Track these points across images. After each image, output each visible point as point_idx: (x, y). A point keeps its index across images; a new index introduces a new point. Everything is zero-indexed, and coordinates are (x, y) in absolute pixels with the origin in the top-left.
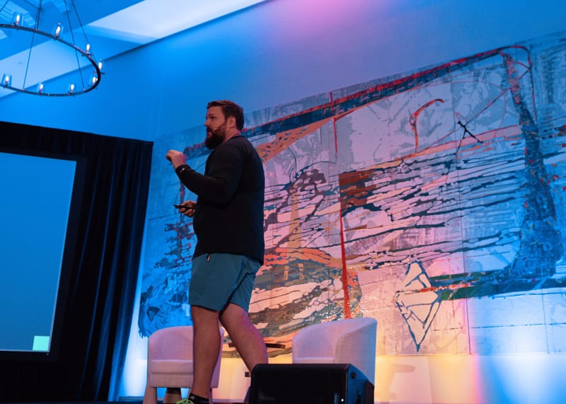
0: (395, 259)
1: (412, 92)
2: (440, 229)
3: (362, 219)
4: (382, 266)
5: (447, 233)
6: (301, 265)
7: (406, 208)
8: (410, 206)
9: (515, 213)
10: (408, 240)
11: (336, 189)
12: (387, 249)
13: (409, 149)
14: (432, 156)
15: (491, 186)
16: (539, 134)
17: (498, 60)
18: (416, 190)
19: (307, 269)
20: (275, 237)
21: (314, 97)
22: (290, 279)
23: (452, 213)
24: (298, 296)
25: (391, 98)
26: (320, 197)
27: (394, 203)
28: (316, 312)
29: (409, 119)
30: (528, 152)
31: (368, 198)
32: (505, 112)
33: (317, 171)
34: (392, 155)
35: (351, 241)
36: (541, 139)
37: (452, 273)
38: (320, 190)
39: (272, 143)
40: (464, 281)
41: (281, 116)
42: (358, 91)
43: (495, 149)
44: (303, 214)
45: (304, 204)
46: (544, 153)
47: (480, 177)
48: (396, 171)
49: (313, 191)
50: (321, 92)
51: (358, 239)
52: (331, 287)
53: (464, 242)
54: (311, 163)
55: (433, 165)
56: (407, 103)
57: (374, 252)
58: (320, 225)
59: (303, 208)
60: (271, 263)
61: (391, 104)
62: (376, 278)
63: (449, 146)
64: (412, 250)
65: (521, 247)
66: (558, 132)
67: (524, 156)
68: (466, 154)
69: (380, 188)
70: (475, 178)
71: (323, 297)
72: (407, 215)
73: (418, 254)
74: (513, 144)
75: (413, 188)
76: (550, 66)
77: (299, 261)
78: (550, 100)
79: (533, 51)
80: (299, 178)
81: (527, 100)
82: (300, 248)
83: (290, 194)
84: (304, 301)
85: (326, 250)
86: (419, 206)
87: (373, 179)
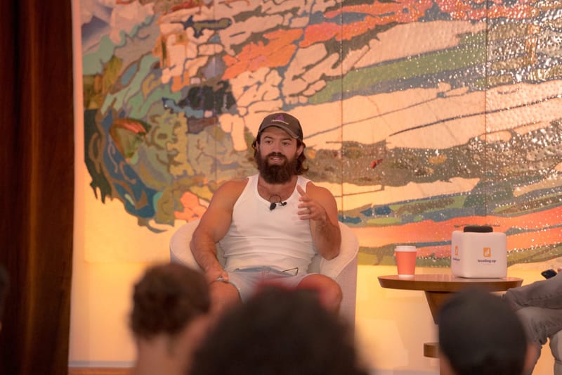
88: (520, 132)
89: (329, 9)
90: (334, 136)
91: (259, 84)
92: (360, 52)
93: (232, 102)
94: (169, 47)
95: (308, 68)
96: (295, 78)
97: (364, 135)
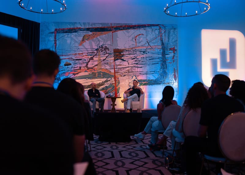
0: (129, 74)
1: (136, 30)
2: (141, 68)
3: (120, 63)
4: (126, 76)
6: (101, 73)
7: (132, 62)
8: (134, 61)
9: (158, 67)
10: (133, 70)
11: (112, 53)
12: (127, 72)
13: (134, 46)
14: (140, 49)
15: (154, 59)
16: (165, 49)
17: (158, 28)
18: (135, 57)
19: (104, 75)
20: (93, 64)
21: (106, 23)
22: (98, 77)
23: (144, 65)
24: (101, 82)
25: (130, 30)
26: (108, 55)
27: (129, 60)
28: (106, 86)
29: (134, 37)
30: (162, 53)
31: (122, 57)
32: (158, 42)
33: (107, 47)
34: (129, 47)
35: (117, 68)
37: (143, 79)
38: (107, 53)
39: (91, 35)
40: (146, 81)
41: (94, 26)
42: (119, 25)
43: (155, 50)
44: (102, 59)
46: (166, 53)
47: (151, 57)
48: (130, 51)
49: (105, 53)
50: (108, 23)
51: (119, 68)
52: (111, 80)
53: (146, 72)
54: (104, 44)
55: (140, 52)
56: (134, 33)
57: (123, 72)
58: (108, 63)
59: (102, 57)
60: (91, 71)
61: (129, 32)
62: (124, 79)
63: (144, 47)
64: (134, 73)
65: (159, 75)
66: (169, 49)
68: (148, 50)
69: (126, 55)
71: (109, 82)
72: (133, 64)
74: (160, 50)
76: (169, 33)
77: (101, 72)
78: (168, 41)
79: (166, 28)
80: (101, 48)
81: (164, 40)
82: (101, 68)
83: (97, 52)
84: (103, 83)
85: (110, 70)
86: (136, 62)
87: (124, 52)
89: (73, 70)
92: (77, 75)
95: (70, 76)
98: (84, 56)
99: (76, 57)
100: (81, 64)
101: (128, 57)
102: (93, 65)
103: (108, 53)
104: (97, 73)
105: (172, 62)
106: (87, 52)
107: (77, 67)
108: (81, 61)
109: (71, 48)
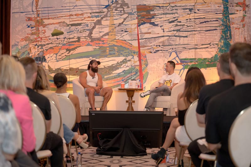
0: (165, 49)
2: (186, 38)
3: (148, 29)
4: (158, 52)
5: (188, 41)
6: (116, 48)
7: (170, 27)
8: (172, 26)
9: (217, 35)
10: (171, 41)
11: (135, 12)
12: (161, 44)
14: (184, 5)
15: (208, 23)
16: (229, 4)
18: (175, 19)
19: (120, 50)
20: (101, 32)
22: (110, 54)
23: (191, 32)
24: (115, 62)
26: (126, 15)
27: (165, 24)
28: (124, 70)
30: (224, 11)
31: (152, 20)
33: (125, 1)
34: (164, 0)
35: (143, 39)
36: (229, 6)
37: (190, 58)
38: (126, 11)
40: (194, 61)
43: (211, 7)
44: (117, 22)
45: (117, 17)
46: (230, 12)
47: (204, 18)
48: (166, 9)
49: (122, 12)
51: (147, 38)
52: (132, 60)
53: (195, 45)
55: (184, 9)
57: (154, 45)
58: (127, 29)
59: (117, 19)
60: (98, 45)
62: (155, 57)
63: (191, 1)
64: (173, 46)
65: (218, 50)
66: (236, 5)
67: (222, 12)
68: (199, 7)
69: (158, 15)
70: (202, 18)
71: (129, 64)
72: (171, 30)
73: (175, 48)
74: (218, 6)
75: (174, 18)
77: (115, 46)
80: (114, 3)
82: (115, 39)
83: (108, 11)
84: (118, 65)
85: (130, 42)
86: (177, 27)
87: (155, 10)
88: (106, 66)
89: (67, 43)
90: (68, 66)
91: (51, 57)
92: (73, 51)
93: (45, 60)
94: (32, 49)
95: (62, 54)
96: (59, 56)
97: (74, 66)
98: (85, 18)
99: (71, 20)
100: (80, 32)
101: (162, 19)
102: (101, 34)
103: (127, 13)
104: (108, 48)
105: (242, 26)
106: (90, 11)
107: (73, 38)
108: (79, 27)
109: (63, 5)
